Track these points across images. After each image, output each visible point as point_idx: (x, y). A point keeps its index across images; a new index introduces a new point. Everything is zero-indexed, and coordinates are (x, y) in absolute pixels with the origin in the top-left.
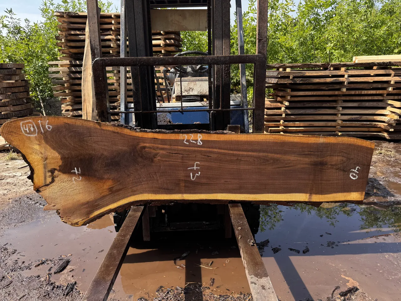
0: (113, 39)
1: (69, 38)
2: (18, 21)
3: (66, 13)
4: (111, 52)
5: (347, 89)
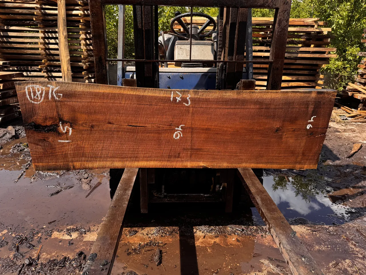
4: (34, 19)
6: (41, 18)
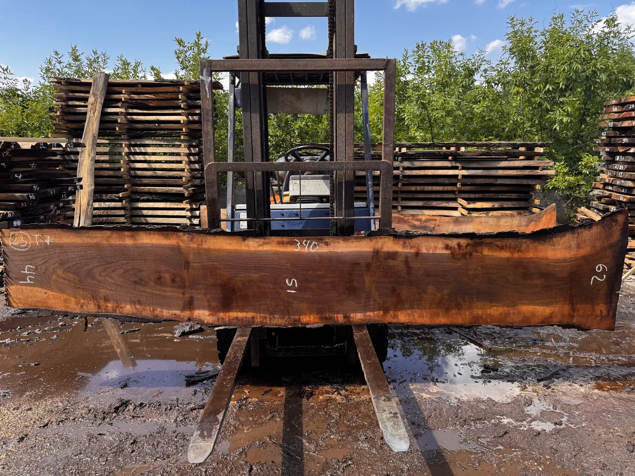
0: (121, 112)
1: (65, 110)
2: (14, 82)
3: (64, 79)
4: (117, 129)
5: (403, 185)
6: (126, 127)
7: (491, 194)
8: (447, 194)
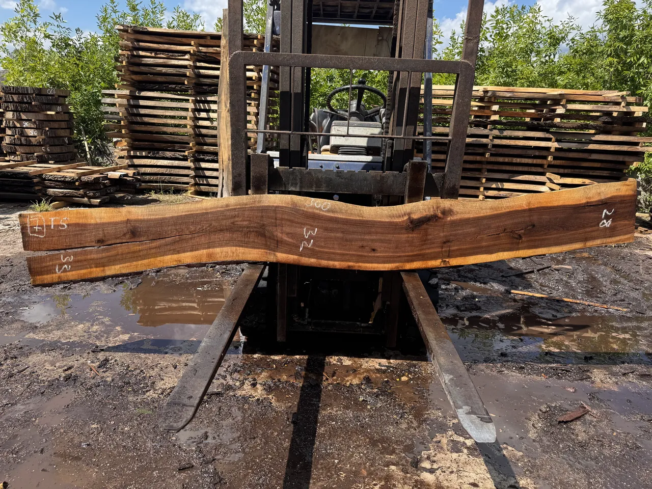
0: (190, 66)
1: (132, 60)
2: (67, 31)
3: (131, 27)
4: (186, 83)
6: (194, 81)
7: (582, 170)
8: (536, 168)
